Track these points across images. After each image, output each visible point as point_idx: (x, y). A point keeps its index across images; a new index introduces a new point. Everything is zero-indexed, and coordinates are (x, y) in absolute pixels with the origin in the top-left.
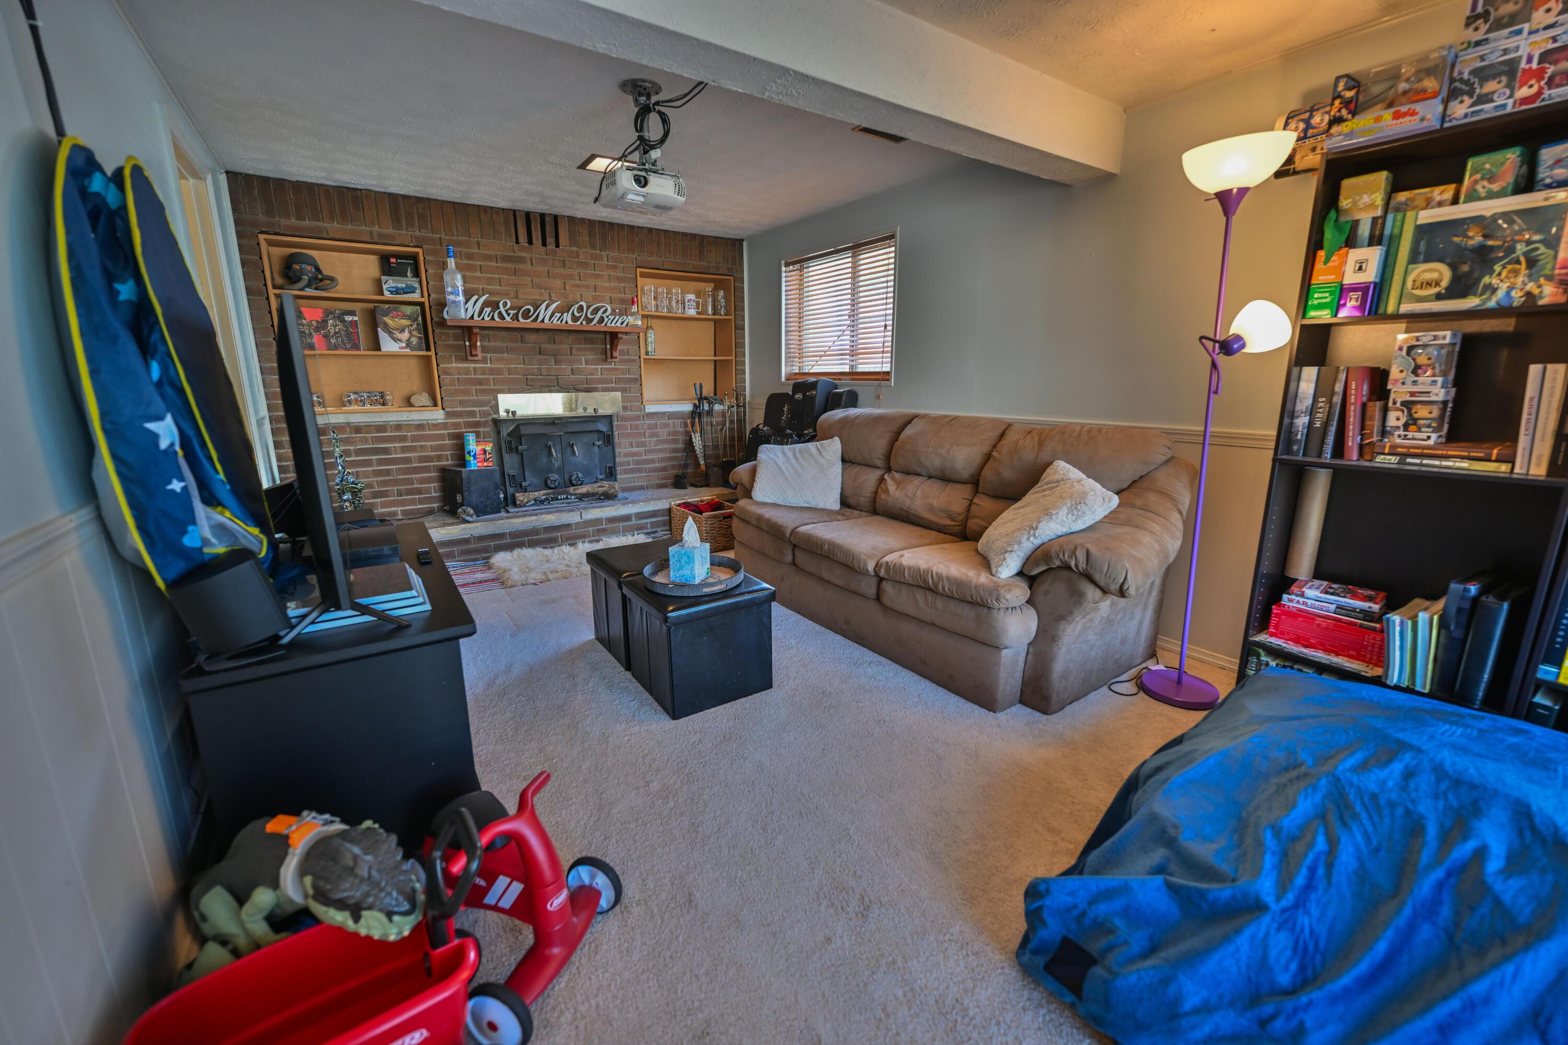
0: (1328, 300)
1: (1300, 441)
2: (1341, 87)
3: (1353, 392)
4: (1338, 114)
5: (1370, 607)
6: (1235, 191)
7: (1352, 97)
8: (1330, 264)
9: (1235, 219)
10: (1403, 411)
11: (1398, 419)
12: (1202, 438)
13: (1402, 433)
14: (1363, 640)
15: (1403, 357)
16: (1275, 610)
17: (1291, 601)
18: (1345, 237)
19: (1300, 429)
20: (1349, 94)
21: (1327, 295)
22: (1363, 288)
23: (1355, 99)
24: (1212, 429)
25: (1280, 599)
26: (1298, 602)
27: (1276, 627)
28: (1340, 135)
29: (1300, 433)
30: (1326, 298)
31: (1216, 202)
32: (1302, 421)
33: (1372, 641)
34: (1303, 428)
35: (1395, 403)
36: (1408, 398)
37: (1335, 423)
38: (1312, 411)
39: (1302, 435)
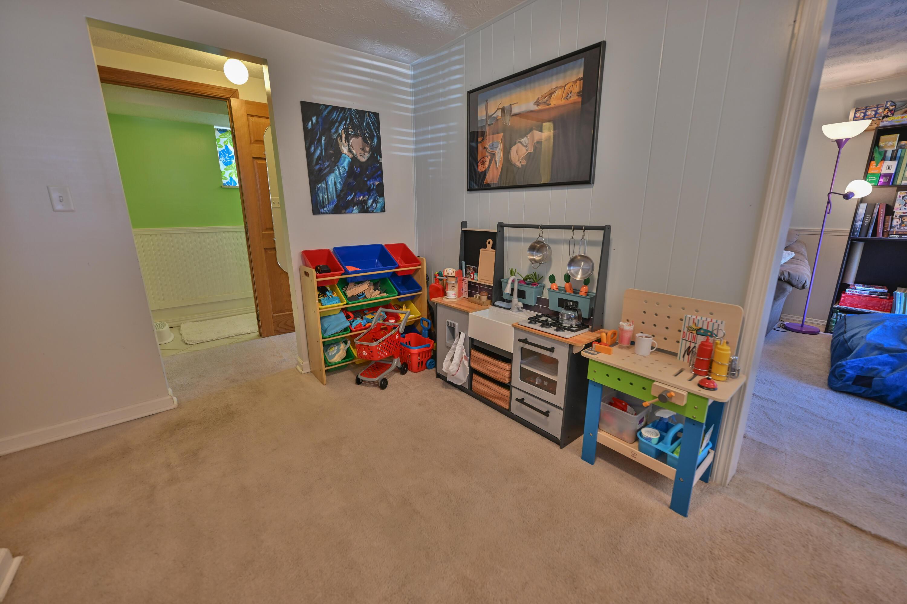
0: (875, 179)
1: (858, 231)
2: (889, 104)
3: (882, 212)
4: (887, 114)
5: (884, 291)
6: (844, 140)
7: (893, 109)
8: (878, 166)
9: (843, 149)
10: (900, 219)
11: (897, 222)
12: (820, 233)
13: (899, 227)
14: (881, 303)
15: (901, 200)
16: (843, 295)
17: (850, 291)
18: (882, 157)
19: (858, 227)
20: (891, 108)
21: (875, 177)
22: (889, 175)
23: (894, 110)
24: (825, 229)
25: (845, 290)
26: (853, 291)
27: (843, 302)
28: (887, 121)
29: (858, 228)
30: (874, 178)
31: (835, 143)
32: (859, 224)
33: (884, 303)
34: (860, 226)
35: (896, 216)
36: (902, 214)
37: (873, 224)
38: (863, 220)
39: (859, 229)
